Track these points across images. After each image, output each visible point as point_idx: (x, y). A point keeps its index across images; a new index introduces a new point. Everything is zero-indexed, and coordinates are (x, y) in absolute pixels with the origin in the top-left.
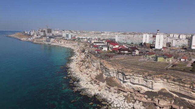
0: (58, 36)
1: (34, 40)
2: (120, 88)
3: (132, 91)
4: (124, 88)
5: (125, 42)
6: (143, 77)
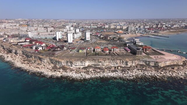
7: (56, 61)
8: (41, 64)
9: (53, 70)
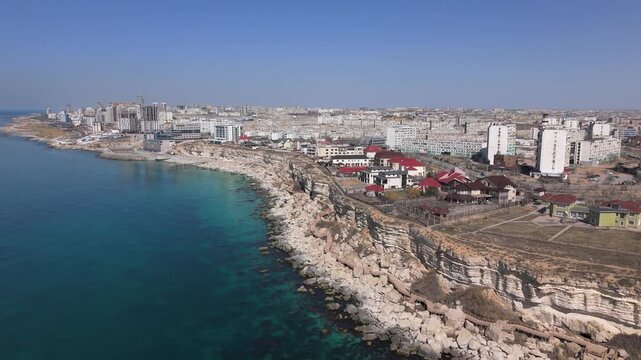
0: (186, 132)
1: (99, 146)
2: (518, 327)
3: (562, 333)
4: (530, 324)
5: (422, 151)
6: (600, 289)
7: (439, 252)
8: (372, 253)
9: (414, 297)
